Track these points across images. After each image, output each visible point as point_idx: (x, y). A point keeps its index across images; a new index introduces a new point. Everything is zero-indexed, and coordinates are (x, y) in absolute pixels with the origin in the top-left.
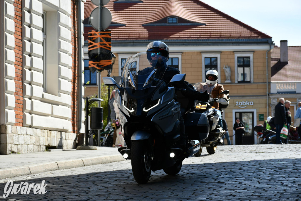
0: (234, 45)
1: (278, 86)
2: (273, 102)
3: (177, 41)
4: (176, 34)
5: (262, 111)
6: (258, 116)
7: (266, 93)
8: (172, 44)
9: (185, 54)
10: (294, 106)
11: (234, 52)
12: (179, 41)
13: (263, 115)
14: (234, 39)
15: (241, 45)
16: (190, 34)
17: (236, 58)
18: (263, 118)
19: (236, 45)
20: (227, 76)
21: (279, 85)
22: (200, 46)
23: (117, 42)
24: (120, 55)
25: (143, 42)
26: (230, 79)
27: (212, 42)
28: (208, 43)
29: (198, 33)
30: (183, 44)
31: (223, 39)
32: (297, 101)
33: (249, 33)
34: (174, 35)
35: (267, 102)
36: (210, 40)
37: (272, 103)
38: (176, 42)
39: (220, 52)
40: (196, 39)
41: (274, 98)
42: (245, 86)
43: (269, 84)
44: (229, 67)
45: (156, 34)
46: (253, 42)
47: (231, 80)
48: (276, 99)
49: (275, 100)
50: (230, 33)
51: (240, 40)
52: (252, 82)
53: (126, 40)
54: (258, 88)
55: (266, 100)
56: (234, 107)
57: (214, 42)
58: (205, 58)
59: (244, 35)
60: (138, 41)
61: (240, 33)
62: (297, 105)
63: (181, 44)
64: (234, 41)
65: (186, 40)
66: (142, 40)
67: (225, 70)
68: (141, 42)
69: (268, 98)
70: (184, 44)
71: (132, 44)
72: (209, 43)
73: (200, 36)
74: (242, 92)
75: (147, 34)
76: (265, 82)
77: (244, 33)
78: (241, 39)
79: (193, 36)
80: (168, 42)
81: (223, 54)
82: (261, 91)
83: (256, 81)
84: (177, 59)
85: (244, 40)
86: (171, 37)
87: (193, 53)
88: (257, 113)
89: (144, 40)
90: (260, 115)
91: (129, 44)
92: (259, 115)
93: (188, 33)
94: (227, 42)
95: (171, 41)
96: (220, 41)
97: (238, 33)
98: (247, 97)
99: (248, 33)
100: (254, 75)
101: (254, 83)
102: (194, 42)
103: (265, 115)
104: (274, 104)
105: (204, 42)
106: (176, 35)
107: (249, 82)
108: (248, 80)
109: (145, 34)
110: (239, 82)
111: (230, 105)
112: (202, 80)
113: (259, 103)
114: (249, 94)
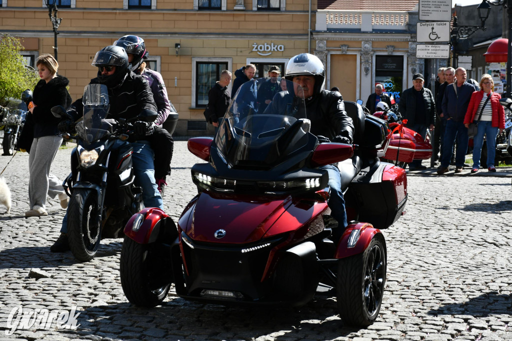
1: (329, 19)
2: (320, 47)
7: (307, 30)
10: (356, 55)
21: (332, 16)
26: (243, 4)
32: (362, 47)
35: (308, 46)
37: (317, 49)
41: (321, 40)
43: (313, 13)
47: (245, 4)
48: (325, 42)
49: (323, 43)
52: (284, 9)
54: (292, 22)
55: (308, 41)
56: (250, 53)
62: (362, 53)
69: (311, 38)
74: (265, 27)
76: (305, 10)
82: (298, 27)
83: (289, 8)
98: (273, 37)
101: (286, 11)
104: (320, 50)
107: (278, 9)
108: (277, 6)
110: (259, 9)
111: (243, 49)
112: (193, 3)
113: (294, 48)
114: (276, 32)
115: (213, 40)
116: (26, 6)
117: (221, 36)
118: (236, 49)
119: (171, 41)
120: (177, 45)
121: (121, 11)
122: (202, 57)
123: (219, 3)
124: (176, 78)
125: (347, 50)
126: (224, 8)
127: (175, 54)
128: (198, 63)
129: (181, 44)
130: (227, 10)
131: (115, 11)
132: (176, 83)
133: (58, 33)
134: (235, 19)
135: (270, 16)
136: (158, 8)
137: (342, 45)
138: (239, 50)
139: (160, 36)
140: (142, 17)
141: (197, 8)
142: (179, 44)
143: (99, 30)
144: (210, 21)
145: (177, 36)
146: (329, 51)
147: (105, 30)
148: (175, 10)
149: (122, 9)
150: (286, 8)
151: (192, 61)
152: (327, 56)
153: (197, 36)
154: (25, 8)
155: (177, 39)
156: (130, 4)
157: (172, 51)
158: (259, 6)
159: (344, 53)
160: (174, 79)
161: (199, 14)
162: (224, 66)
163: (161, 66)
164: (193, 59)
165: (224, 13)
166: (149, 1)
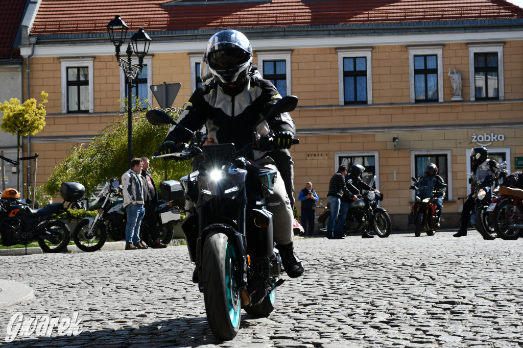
0: (467, 31)
3: (363, 27)
4: (361, 14)
6: (513, 160)
8: (355, 32)
9: (377, 50)
11: (468, 44)
12: (366, 27)
13: (521, 158)
14: (467, 21)
15: (479, 30)
16: (387, 13)
17: (472, 56)
19: (471, 31)
20: (455, 88)
22: (405, 34)
23: (254, 31)
24: (259, 54)
25: (302, 29)
26: (460, 94)
27: (426, 26)
28: (419, 28)
29: (402, 11)
30: (375, 33)
31: (447, 21)
33: (496, 9)
34: (358, 16)
36: (423, 23)
38: (360, 28)
39: (443, 45)
40: (397, 23)
44: (457, 72)
45: (324, 15)
46: (503, 25)
47: (463, 95)
50: (459, 10)
51: (479, 21)
52: (502, 98)
53: (270, 28)
54: (512, 110)
56: (469, 144)
57: (430, 26)
58: (415, 56)
59: (487, 13)
60: (293, 27)
61: (478, 10)
63: (370, 31)
64: (468, 25)
65: (379, 24)
66: (300, 27)
67: (452, 77)
68: (298, 29)
70: (376, 31)
71: (283, 33)
72: (421, 30)
73: (405, 16)
74: (484, 117)
75: (309, 16)
77: (486, 10)
78: (481, 21)
79: (393, 17)
80: (346, 29)
81: (447, 48)
82: (518, 115)
83: (508, 97)
84: (365, 59)
85: (487, 21)
86: (351, 19)
87: (391, 48)
88: (511, 154)
89: (304, 27)
90: (517, 159)
91: (277, 34)
92: (515, 158)
93: (384, 11)
94: (454, 26)
95: (352, 28)
96: (442, 26)
97: (474, 10)
98: (493, 127)
99: (494, 9)
100: (504, 85)
101: (505, 100)
102: (394, 27)
105: (412, 27)
106: (362, 16)
107: (496, 99)
108: (495, 95)
109: (305, 16)
110: (477, 99)
111: (462, 141)
112: (409, 96)
113: (515, 137)
114: (495, 122)
115: (431, 133)
117: (439, 128)
118: (455, 141)
119: (387, 136)
120: (394, 139)
121: (337, 108)
122: (420, 150)
123: (436, 95)
124: (395, 172)
126: (441, 100)
127: (393, 148)
128: (416, 156)
129: (400, 137)
130: (445, 102)
131: (331, 108)
132: (395, 177)
134: (453, 110)
135: (489, 106)
136: (374, 103)
138: (458, 141)
139: (377, 130)
140: (359, 112)
141: (413, 101)
142: (397, 138)
143: (316, 127)
144: (427, 114)
145: (394, 130)
147: (322, 127)
148: (392, 104)
149: (338, 106)
150: (504, 97)
151: (410, 154)
153: (415, 129)
155: (394, 133)
156: (346, 100)
157: (390, 145)
158: (477, 96)
160: (393, 174)
161: (416, 107)
162: (444, 158)
163: (379, 160)
164: (411, 152)
165: (441, 104)
166: (365, 97)
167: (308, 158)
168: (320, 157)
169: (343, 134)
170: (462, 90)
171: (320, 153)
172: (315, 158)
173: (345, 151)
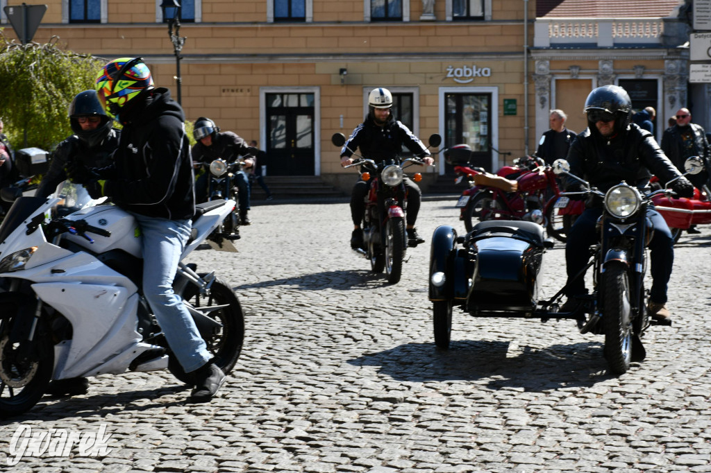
1: (553, 30)
2: (540, 70)
5: (513, 91)
6: (502, 103)
7: (522, 46)
10: (591, 80)
13: (513, 101)
18: (515, 110)
20: (425, 3)
21: (556, 27)
26: (432, 11)
32: (600, 68)
35: (524, 69)
37: (536, 72)
41: (543, 60)
42: (471, 29)
43: (530, 23)
47: (436, 12)
48: (548, 62)
49: (545, 65)
52: (489, 18)
54: (502, 35)
55: (523, 62)
56: (443, 80)
62: (599, 76)
69: (528, 58)
74: (464, 44)
76: (519, 18)
82: (510, 42)
83: (497, 17)
88: (499, 95)
90: (506, 102)
92: (505, 100)
98: (475, 57)
101: (493, 21)
103: (518, 103)
104: (542, 73)
107: (481, 19)
108: (480, 14)
110: (455, 19)
111: (433, 75)
112: (363, 12)
113: (505, 72)
114: (479, 50)
115: (391, 63)
116: (134, 21)
117: (402, 57)
118: (423, 75)
119: (333, 66)
120: (342, 71)
121: (264, 26)
123: (400, 12)
124: (341, 116)
125: (579, 73)
126: (406, 18)
127: (339, 82)
129: (349, 68)
130: (411, 21)
131: (255, 26)
132: (341, 123)
133: (182, 58)
134: (422, 33)
136: (315, 20)
137: (572, 67)
138: (428, 75)
139: (318, 58)
140: (294, 33)
141: (368, 19)
142: (344, 70)
143: (234, 51)
144: (386, 38)
145: (342, 58)
146: (553, 74)
147: (243, 52)
148: (339, 22)
149: (265, 23)
150: (492, 16)
151: (363, 92)
152: (550, 82)
153: (369, 58)
154: (132, 24)
155: (341, 63)
156: (276, 16)
157: (336, 79)
158: (456, 15)
159: (574, 77)
160: (339, 118)
161: (372, 28)
162: (408, 98)
163: (320, 100)
164: (365, 89)
165: (406, 25)
166: (303, 11)
167: (224, 94)
168: (240, 94)
169: (273, 62)
170: (435, 6)
171: (240, 88)
172: (233, 94)
173: (273, 86)
